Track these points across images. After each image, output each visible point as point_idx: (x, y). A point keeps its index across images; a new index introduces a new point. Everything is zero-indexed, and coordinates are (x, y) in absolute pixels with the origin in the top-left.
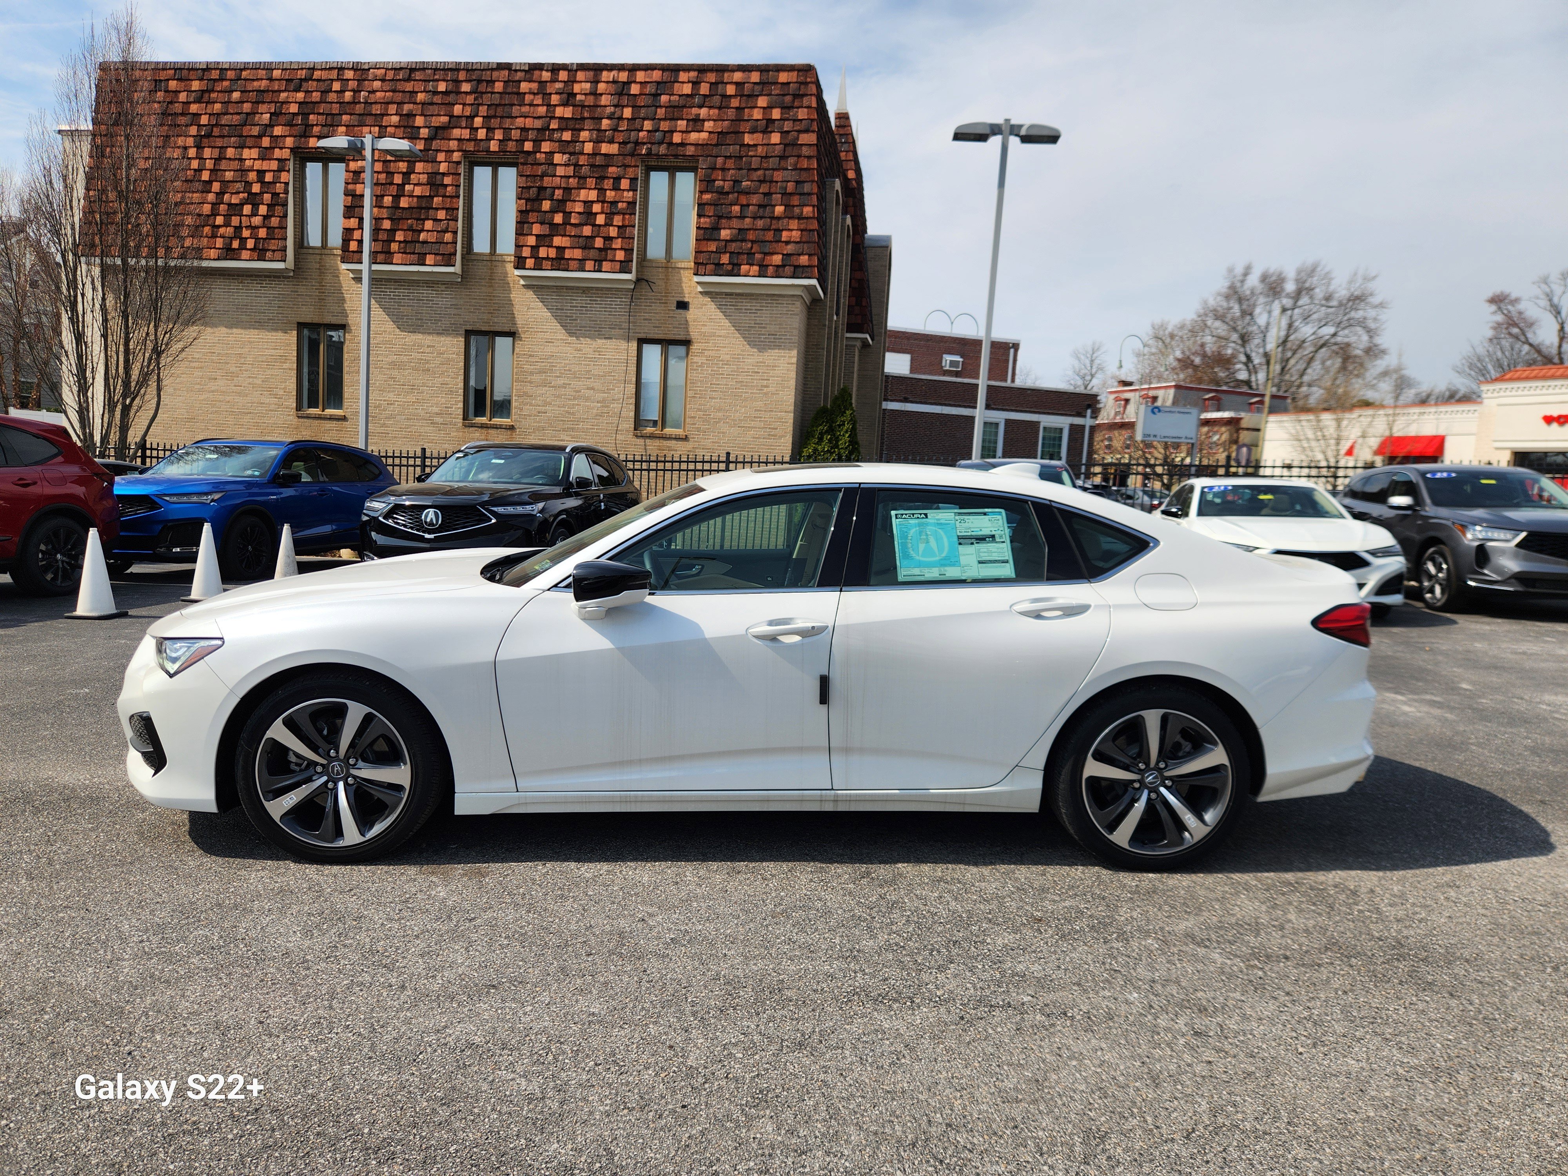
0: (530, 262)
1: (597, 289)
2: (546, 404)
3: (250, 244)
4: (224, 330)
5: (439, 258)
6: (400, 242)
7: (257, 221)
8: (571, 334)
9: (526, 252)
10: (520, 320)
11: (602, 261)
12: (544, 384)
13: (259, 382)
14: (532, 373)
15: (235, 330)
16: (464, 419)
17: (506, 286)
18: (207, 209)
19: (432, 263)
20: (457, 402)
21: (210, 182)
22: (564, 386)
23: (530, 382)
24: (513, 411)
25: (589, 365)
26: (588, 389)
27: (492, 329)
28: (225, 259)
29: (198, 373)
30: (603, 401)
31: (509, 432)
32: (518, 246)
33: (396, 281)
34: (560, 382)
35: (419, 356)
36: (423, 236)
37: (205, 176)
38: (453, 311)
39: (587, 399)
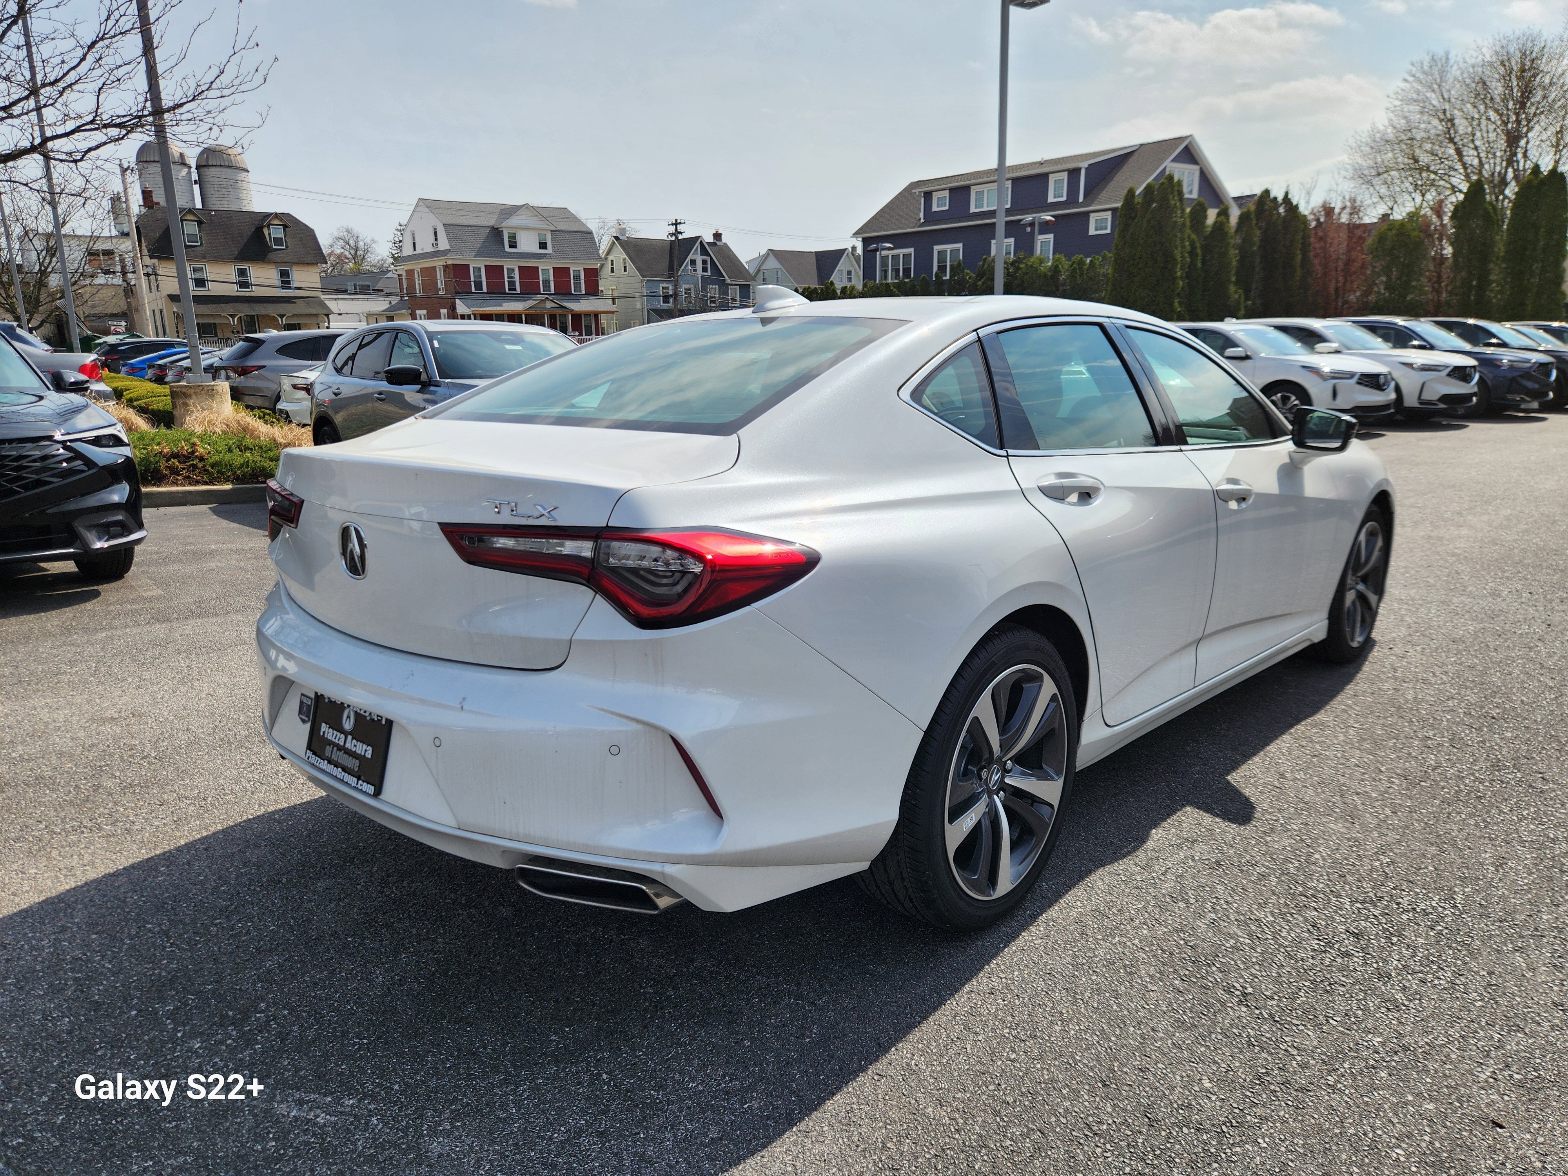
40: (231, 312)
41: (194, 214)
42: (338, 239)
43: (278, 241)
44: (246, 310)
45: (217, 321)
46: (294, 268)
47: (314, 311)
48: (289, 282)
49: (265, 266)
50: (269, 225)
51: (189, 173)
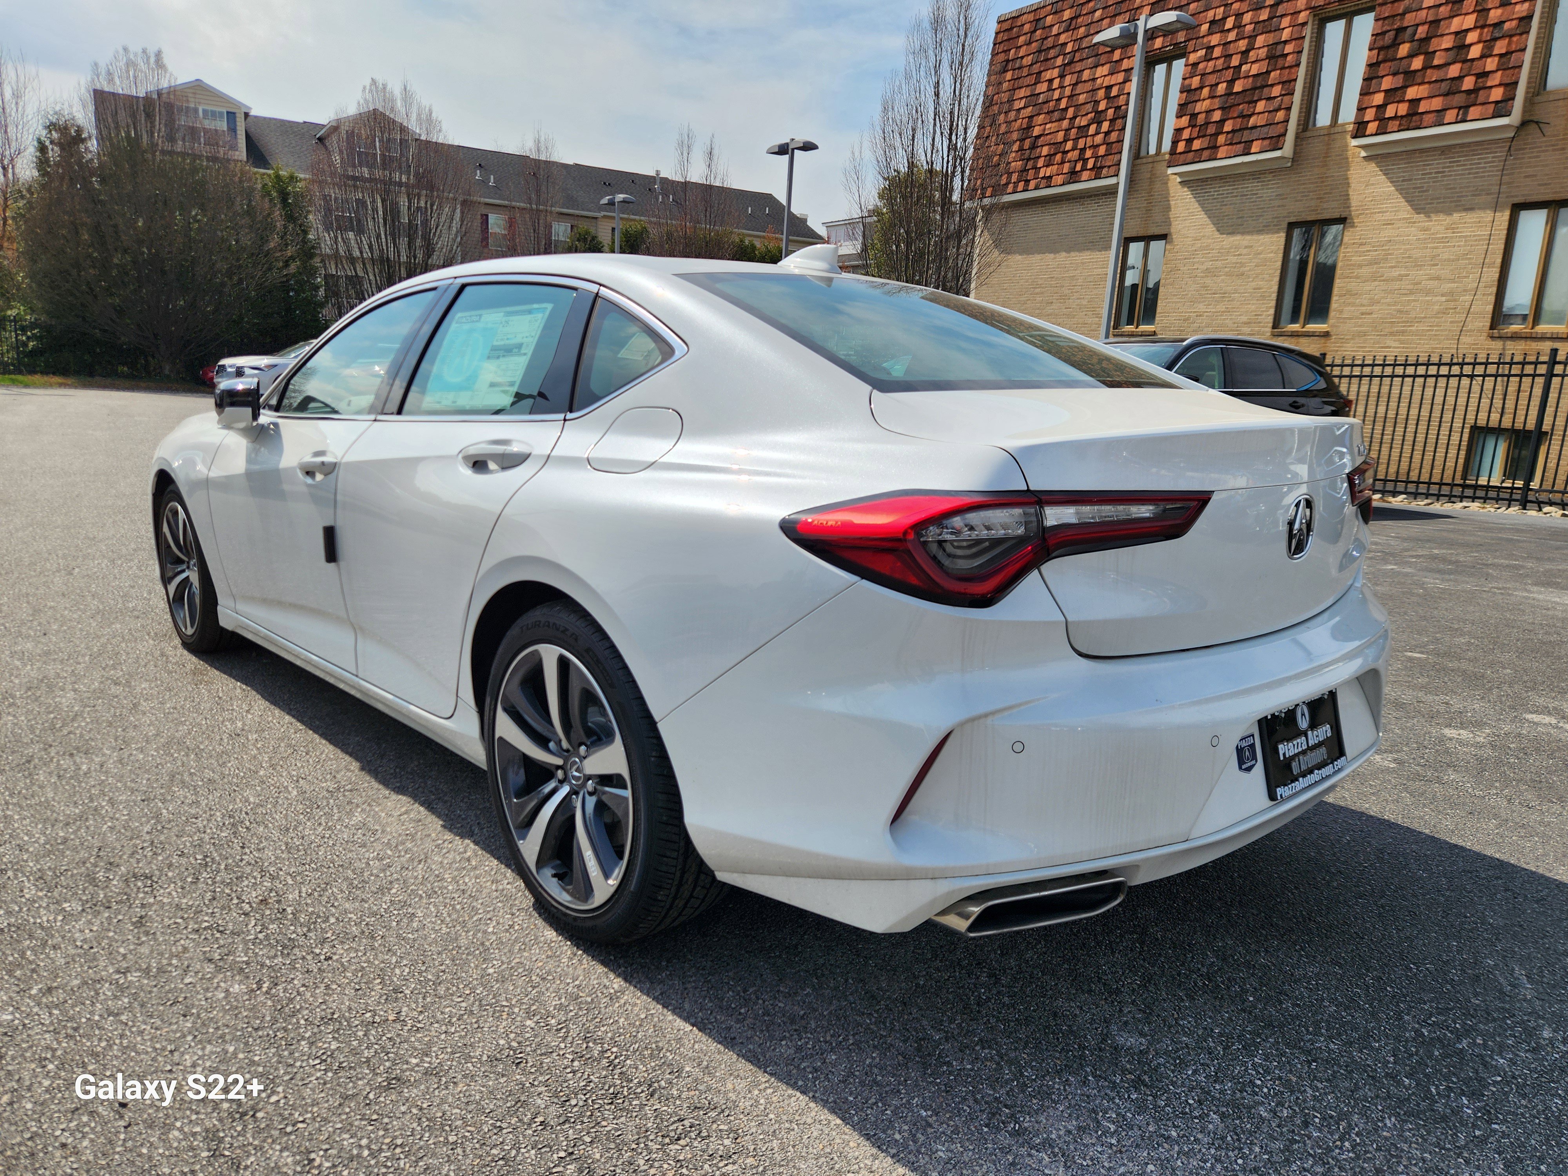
0: (1372, 127)
1: (1462, 145)
2: (1373, 302)
3: (1090, 165)
4: (1064, 254)
5: (1267, 142)
6: (1228, 133)
7: (1099, 139)
8: (1418, 210)
9: (1370, 114)
10: (1355, 200)
11: (1469, 106)
12: (1374, 278)
13: (1084, 302)
14: (1360, 266)
15: (1073, 254)
16: (1274, 327)
17: (1344, 163)
18: (1060, 136)
19: (1257, 150)
20: (1268, 308)
21: (1066, 109)
22: (1400, 278)
23: (1357, 277)
24: (1332, 314)
25: (1436, 248)
26: (1430, 279)
27: (1319, 217)
28: (1069, 183)
29: (1039, 299)
30: (1451, 293)
31: (1323, 340)
32: (1361, 109)
33: (1221, 178)
34: (1395, 273)
35: (1234, 259)
36: (1252, 121)
37: (1063, 105)
38: (1277, 203)
39: (1428, 292)
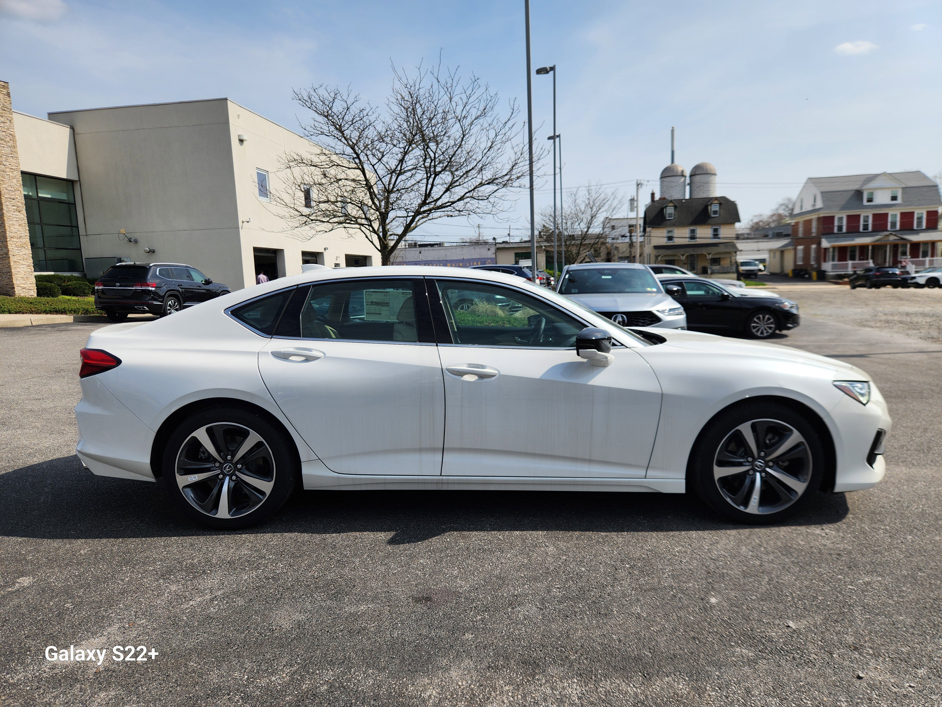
40: (683, 253)
41: (673, 203)
42: (782, 205)
43: (715, 212)
44: (691, 251)
45: (675, 258)
46: (722, 227)
47: (728, 250)
48: (717, 235)
49: (706, 227)
50: (711, 204)
51: (685, 180)
